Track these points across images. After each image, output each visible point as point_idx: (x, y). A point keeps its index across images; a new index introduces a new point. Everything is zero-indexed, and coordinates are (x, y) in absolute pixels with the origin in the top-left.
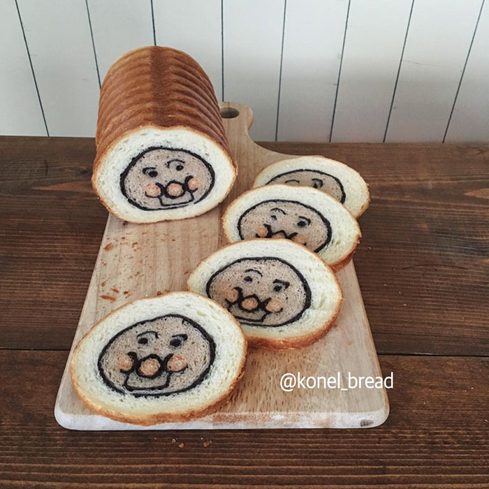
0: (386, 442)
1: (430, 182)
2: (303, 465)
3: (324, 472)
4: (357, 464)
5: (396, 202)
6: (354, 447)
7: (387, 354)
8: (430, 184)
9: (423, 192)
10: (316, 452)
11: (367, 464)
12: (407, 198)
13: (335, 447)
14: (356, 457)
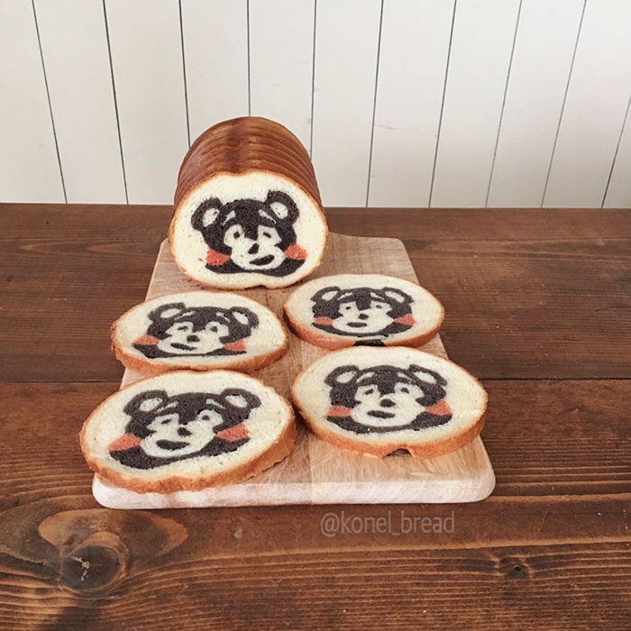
0: (625, 448)
1: (600, 240)
2: (545, 467)
3: (568, 472)
4: (600, 464)
5: (569, 257)
6: (592, 452)
7: (602, 379)
8: (601, 242)
9: (593, 248)
10: (556, 457)
11: (610, 464)
12: (579, 253)
13: (572, 453)
14: (598, 460)
